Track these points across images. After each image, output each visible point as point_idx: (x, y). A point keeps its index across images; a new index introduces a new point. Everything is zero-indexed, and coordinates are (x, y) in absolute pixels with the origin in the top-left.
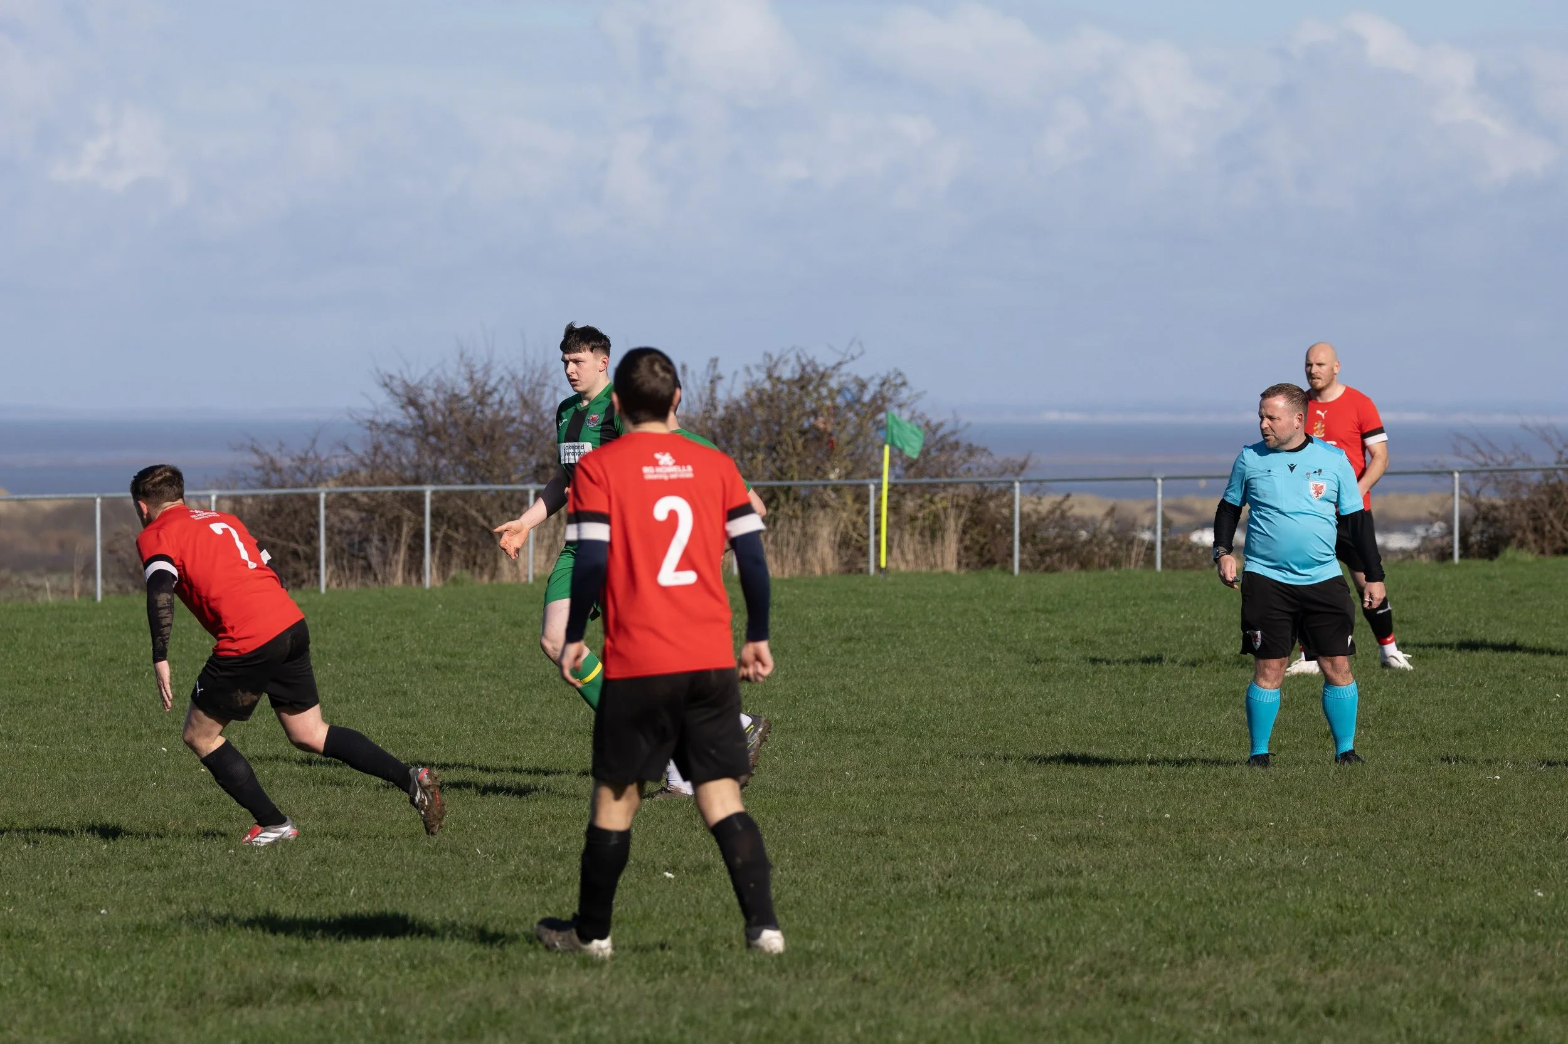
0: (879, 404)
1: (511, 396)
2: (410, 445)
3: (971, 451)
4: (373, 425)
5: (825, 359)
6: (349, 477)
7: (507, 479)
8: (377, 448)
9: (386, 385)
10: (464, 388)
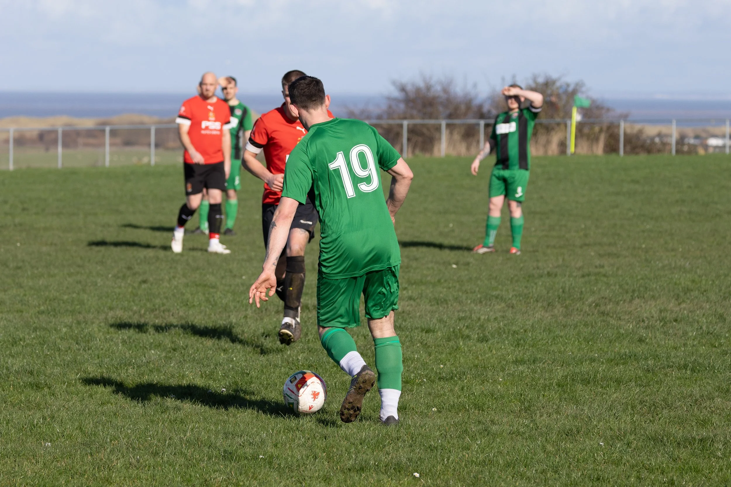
0: (574, 92)
1: (438, 88)
2: (402, 106)
3: (608, 110)
4: (389, 98)
5: (554, 75)
6: (379, 117)
7: (437, 118)
8: (390, 107)
9: (394, 83)
10: (422, 85)
